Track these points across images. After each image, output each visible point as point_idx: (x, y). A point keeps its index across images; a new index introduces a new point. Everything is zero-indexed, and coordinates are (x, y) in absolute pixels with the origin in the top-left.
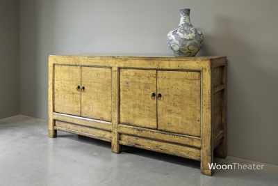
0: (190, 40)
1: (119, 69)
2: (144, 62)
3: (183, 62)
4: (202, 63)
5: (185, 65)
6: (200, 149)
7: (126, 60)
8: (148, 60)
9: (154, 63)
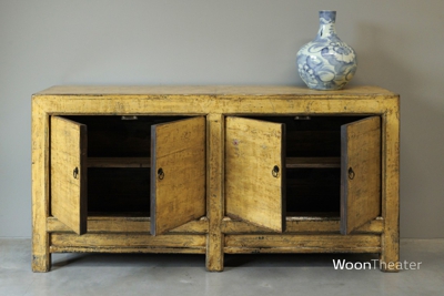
0: (351, 63)
1: (225, 116)
2: (280, 103)
3: (353, 101)
4: (386, 101)
5: (357, 105)
6: (379, 234)
7: (241, 100)
8: (288, 100)
9: (299, 105)
